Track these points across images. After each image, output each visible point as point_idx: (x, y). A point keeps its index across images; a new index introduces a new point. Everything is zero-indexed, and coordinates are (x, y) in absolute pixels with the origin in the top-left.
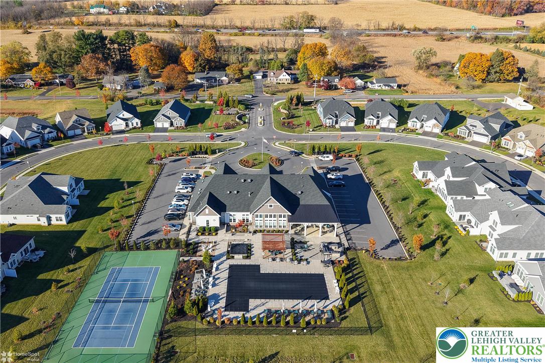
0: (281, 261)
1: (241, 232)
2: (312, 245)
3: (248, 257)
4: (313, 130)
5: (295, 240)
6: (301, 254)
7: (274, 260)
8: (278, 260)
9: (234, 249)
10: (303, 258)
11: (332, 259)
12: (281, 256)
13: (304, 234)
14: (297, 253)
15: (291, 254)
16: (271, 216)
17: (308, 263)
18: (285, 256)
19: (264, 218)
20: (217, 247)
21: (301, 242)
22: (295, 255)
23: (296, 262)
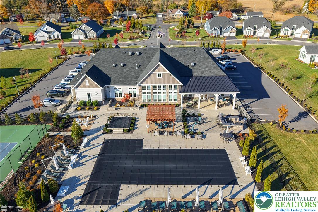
0: (171, 135)
1: (126, 106)
2: (207, 118)
3: (129, 131)
4: (202, 39)
5: (187, 113)
6: (195, 128)
7: (161, 133)
8: (166, 134)
9: (114, 122)
10: (197, 131)
11: (234, 132)
12: (170, 129)
13: (197, 108)
14: (190, 126)
15: (182, 127)
16: (160, 88)
17: (204, 137)
18: (175, 130)
19: (152, 91)
20: (95, 121)
21: (194, 115)
22: (187, 127)
23: (188, 136)
